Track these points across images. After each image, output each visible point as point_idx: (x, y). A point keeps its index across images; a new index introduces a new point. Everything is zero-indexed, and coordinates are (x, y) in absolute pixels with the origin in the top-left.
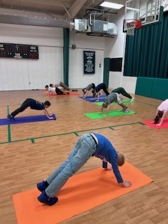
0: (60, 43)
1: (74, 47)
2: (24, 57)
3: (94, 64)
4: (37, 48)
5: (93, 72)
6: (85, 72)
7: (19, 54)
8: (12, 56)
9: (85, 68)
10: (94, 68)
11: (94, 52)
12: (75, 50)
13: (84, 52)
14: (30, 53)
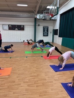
0: (33, 24)
1: (39, 25)
2: (19, 30)
3: (48, 32)
4: (24, 26)
5: (47, 35)
6: (44, 35)
7: (17, 29)
8: (14, 29)
9: (44, 33)
10: (48, 34)
11: (48, 27)
12: (39, 26)
13: (44, 27)
14: (21, 28)
